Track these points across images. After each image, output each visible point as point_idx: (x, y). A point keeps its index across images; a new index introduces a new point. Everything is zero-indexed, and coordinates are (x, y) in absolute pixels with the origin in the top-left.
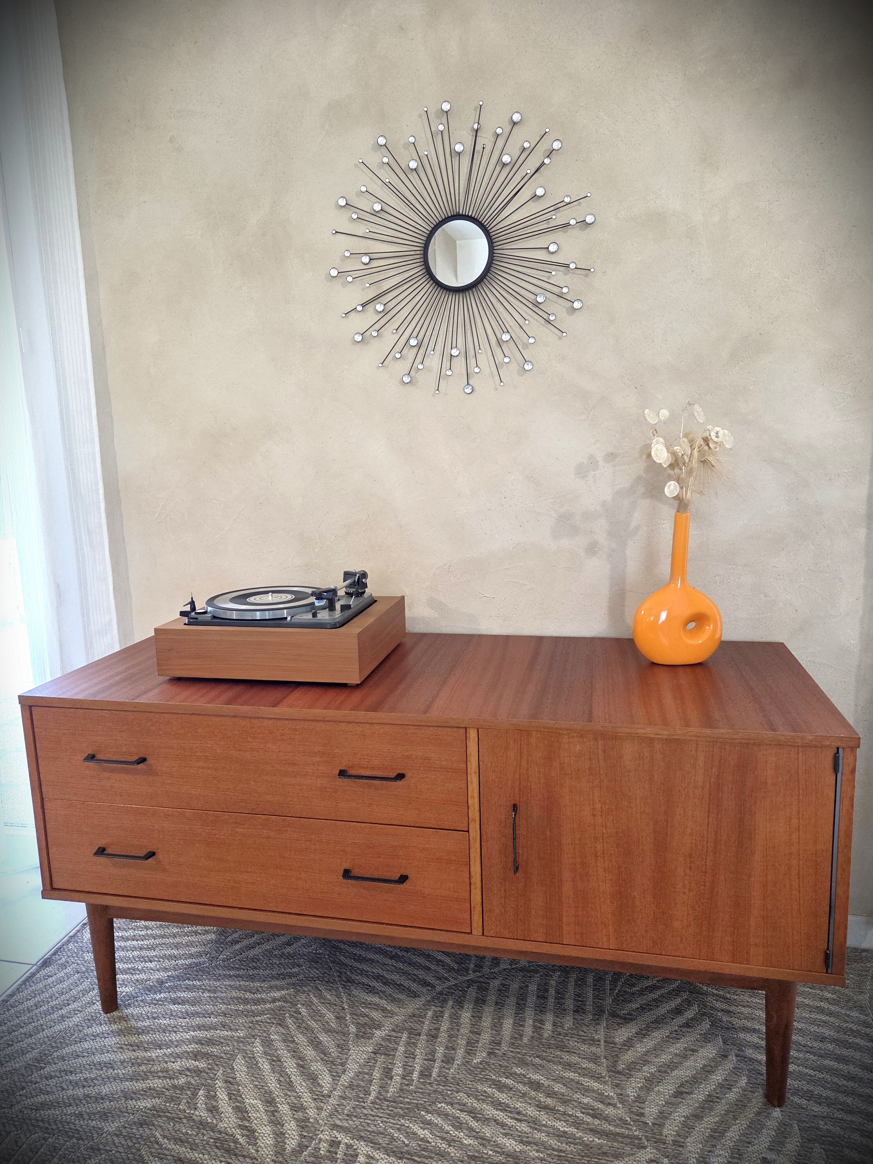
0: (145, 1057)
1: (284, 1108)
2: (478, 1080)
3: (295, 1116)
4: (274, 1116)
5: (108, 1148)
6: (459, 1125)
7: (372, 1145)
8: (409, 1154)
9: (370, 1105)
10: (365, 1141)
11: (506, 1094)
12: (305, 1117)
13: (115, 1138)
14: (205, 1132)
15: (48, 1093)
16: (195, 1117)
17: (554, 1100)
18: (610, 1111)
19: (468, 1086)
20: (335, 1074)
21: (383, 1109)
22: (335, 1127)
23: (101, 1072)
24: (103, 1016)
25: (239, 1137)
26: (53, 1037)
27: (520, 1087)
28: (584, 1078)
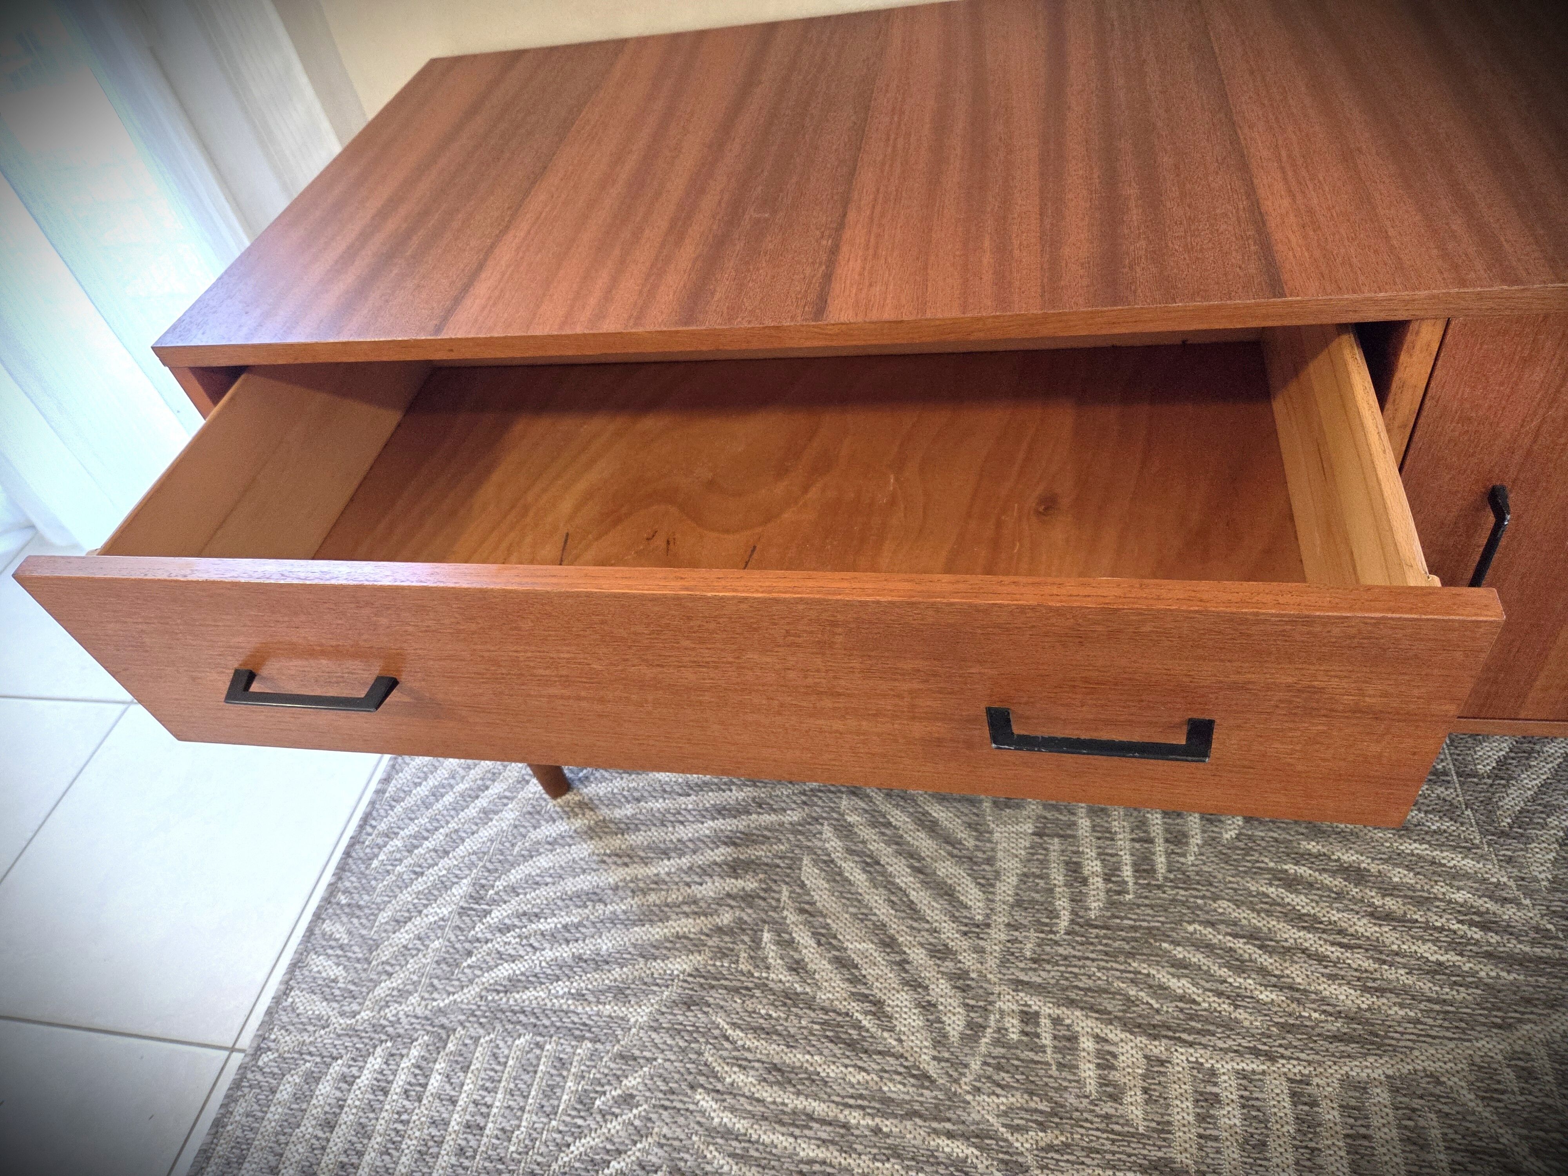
0: (648, 876)
1: (918, 956)
2: (1245, 872)
3: (941, 969)
4: (906, 972)
5: (648, 1054)
6: (1241, 966)
7: (1097, 1015)
8: (1169, 1028)
9: (1067, 937)
10: (1082, 1009)
11: (1306, 895)
12: (959, 969)
13: (654, 1035)
14: (800, 1012)
15: (513, 959)
16: (771, 985)
17: (1399, 900)
18: (1509, 913)
19: (1230, 885)
20: (982, 881)
21: (1092, 944)
22: (1018, 985)
23: (587, 911)
24: (552, 805)
25: (860, 1017)
26: (484, 853)
27: (1326, 879)
28: (1442, 851)
